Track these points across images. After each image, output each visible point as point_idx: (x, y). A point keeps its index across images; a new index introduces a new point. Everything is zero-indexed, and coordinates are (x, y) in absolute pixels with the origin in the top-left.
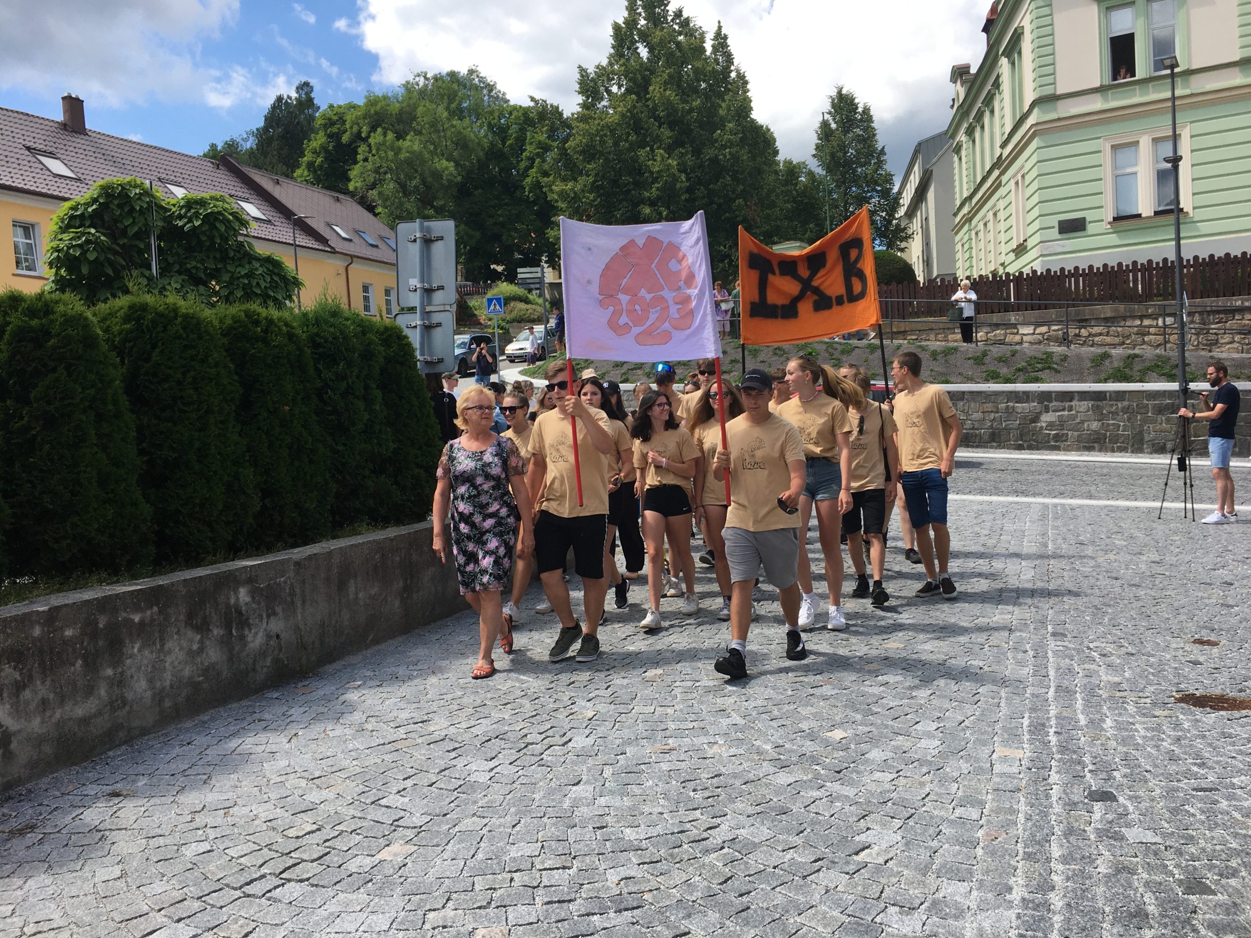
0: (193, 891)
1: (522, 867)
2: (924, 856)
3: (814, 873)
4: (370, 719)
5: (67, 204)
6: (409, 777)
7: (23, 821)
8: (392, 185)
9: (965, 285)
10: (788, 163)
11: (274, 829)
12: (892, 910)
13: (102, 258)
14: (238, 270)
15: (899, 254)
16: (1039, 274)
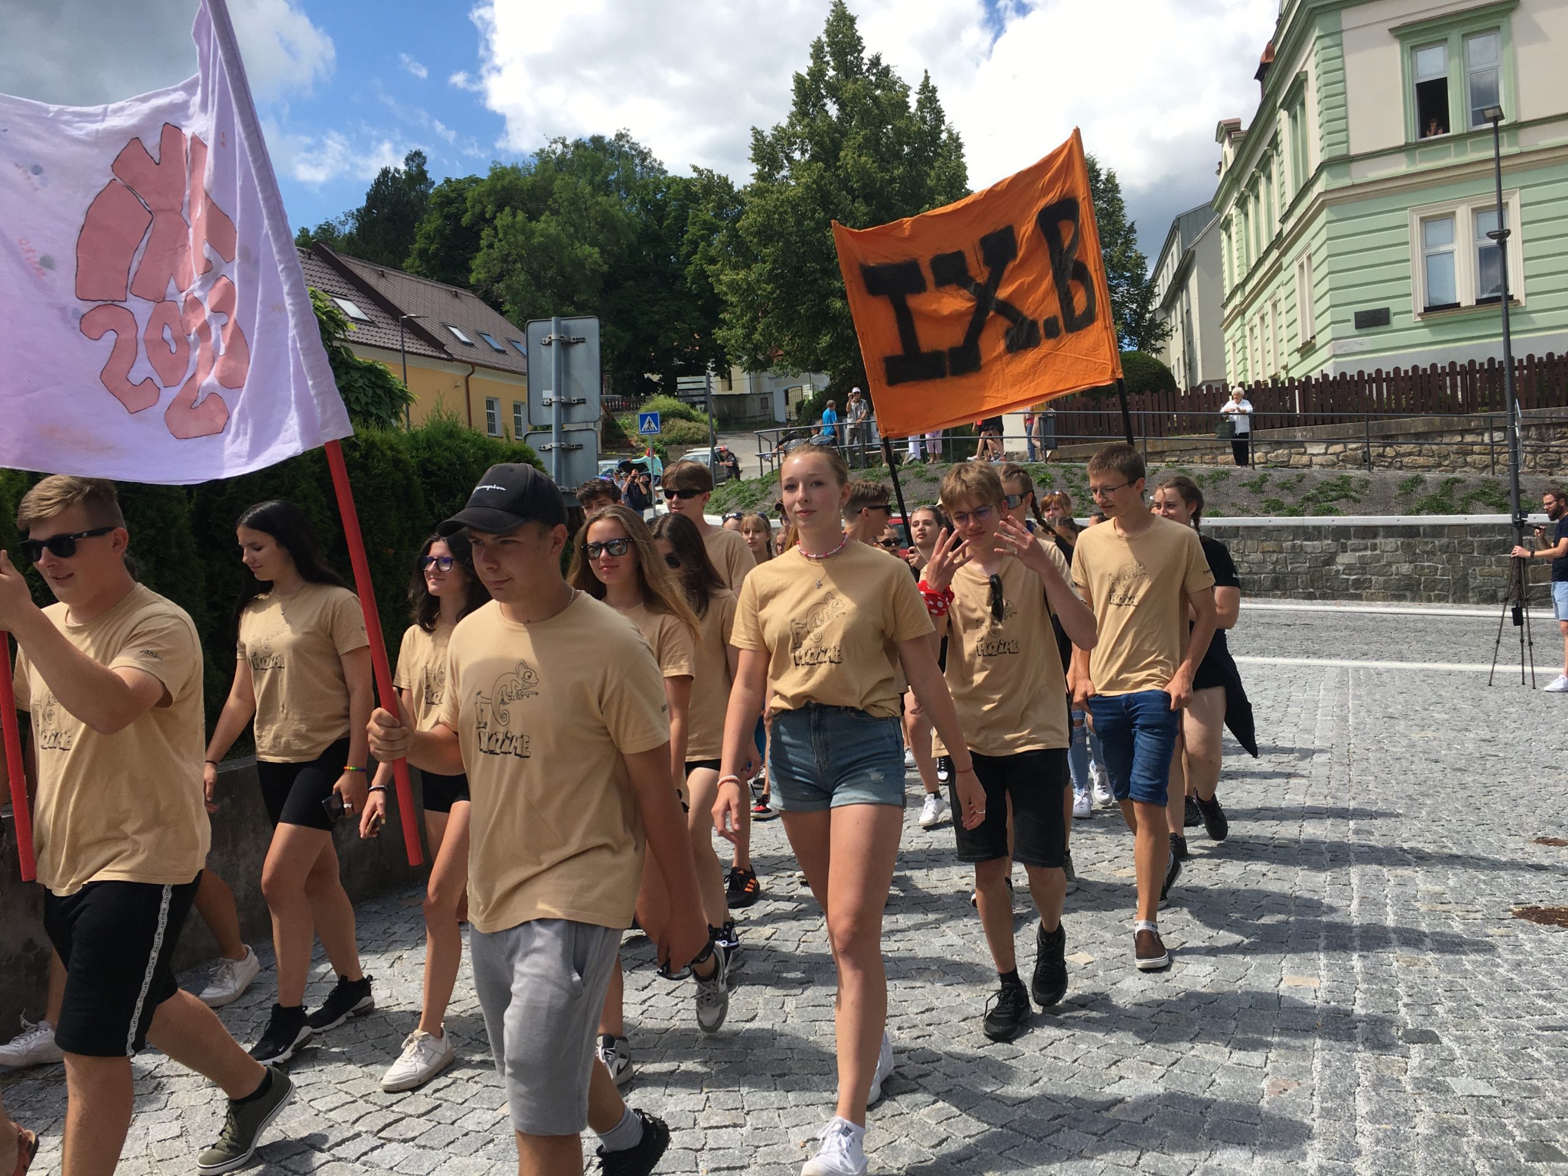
1: (682, 1125)
2: (1193, 1112)
8: (522, 277)
9: (1238, 394)
15: (1154, 356)
16: (1331, 379)
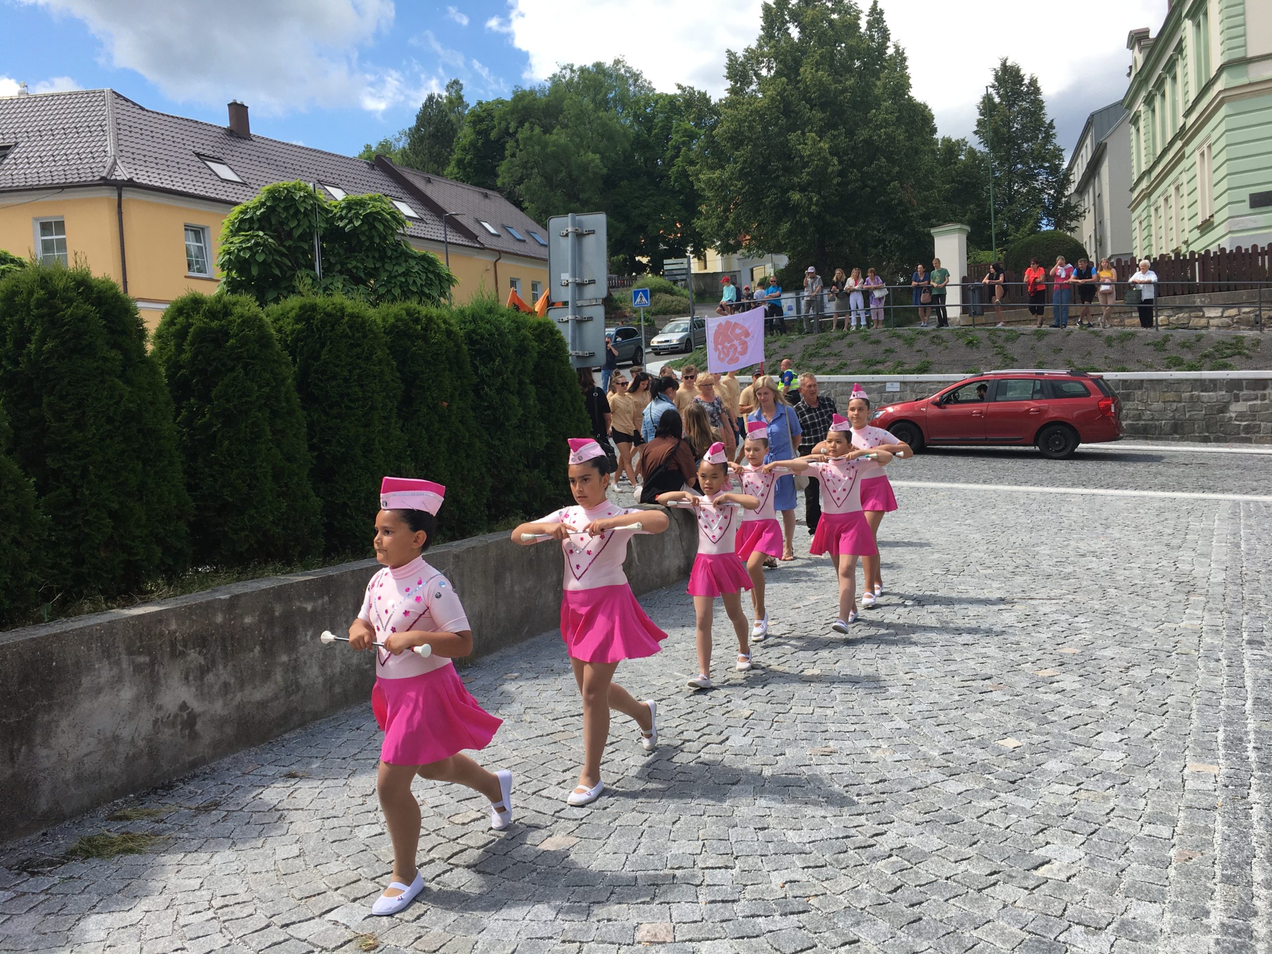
0: (365, 872)
1: (683, 865)
2: (1110, 874)
3: (991, 886)
4: (528, 710)
5: (237, 209)
6: (568, 770)
7: (209, 798)
8: (539, 180)
9: (1145, 265)
10: (947, 141)
11: (441, 815)
12: (1077, 929)
13: (270, 260)
14: (396, 268)
15: (1069, 234)
16: (1228, 252)
